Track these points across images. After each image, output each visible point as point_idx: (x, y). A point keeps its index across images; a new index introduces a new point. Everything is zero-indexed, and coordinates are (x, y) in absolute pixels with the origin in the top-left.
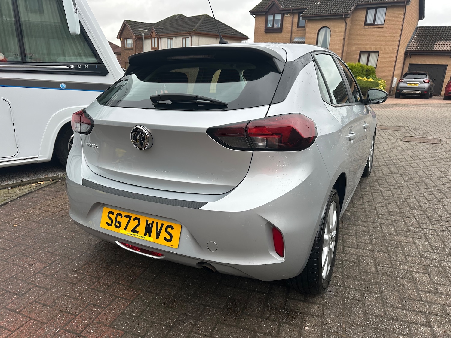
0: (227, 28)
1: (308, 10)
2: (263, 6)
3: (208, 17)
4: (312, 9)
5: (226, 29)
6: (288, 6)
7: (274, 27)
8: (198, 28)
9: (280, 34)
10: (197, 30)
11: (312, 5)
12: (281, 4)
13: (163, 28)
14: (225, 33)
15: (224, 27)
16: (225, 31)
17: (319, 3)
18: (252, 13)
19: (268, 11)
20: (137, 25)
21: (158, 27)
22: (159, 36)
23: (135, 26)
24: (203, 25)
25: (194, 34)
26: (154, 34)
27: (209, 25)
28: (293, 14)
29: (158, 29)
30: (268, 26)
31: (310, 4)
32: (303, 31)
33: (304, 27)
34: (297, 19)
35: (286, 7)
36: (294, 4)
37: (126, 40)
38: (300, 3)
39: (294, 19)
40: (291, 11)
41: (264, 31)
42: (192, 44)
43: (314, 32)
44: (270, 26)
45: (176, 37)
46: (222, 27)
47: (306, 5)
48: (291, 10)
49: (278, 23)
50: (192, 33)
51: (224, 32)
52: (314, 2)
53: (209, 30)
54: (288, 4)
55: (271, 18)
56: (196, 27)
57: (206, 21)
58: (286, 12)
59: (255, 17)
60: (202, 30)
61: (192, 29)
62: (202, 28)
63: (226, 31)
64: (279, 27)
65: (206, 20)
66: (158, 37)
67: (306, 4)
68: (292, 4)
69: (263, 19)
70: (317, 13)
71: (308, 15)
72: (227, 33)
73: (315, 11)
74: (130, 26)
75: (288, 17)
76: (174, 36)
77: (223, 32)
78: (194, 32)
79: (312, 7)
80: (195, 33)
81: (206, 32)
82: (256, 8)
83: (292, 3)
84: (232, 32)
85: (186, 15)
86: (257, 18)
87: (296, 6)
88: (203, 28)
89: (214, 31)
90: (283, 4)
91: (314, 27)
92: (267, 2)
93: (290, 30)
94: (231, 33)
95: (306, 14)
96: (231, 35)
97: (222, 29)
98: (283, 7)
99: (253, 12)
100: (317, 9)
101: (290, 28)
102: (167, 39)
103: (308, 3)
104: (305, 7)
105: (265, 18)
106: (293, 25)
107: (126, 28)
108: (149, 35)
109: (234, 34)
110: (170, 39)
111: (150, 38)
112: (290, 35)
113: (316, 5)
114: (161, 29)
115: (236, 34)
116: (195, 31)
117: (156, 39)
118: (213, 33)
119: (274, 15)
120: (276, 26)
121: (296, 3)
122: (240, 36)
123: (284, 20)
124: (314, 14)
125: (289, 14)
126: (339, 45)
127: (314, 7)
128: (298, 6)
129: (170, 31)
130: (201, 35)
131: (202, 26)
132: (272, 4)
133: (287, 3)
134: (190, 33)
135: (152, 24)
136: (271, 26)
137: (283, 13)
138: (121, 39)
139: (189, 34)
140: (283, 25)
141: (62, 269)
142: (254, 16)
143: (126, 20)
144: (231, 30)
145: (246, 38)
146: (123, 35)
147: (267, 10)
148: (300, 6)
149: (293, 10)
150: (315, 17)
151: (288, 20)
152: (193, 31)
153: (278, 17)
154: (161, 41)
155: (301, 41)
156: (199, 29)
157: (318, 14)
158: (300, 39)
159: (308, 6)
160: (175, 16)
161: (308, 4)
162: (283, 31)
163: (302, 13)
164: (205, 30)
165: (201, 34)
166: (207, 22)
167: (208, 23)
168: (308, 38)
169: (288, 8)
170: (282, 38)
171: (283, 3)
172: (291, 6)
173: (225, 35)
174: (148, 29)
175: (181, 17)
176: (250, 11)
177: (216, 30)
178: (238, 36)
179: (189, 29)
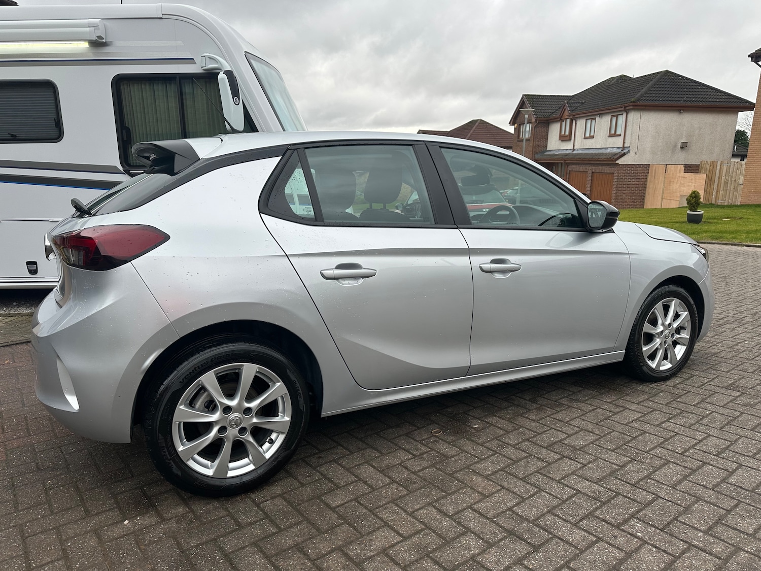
0: (706, 90)
3: (669, 74)
5: (704, 93)
8: (642, 96)
10: (639, 100)
13: (583, 101)
14: (702, 100)
15: (702, 90)
16: (701, 96)
18: (754, 59)
21: (576, 101)
22: (574, 116)
24: (654, 89)
25: (631, 107)
26: (566, 113)
27: (668, 89)
29: (574, 105)
37: (522, 126)
42: (628, 124)
45: (601, 115)
46: (696, 90)
50: (629, 106)
51: (699, 100)
53: (664, 99)
56: (639, 94)
57: (663, 83)
60: (650, 98)
61: (630, 99)
62: (651, 95)
63: (704, 97)
65: (663, 80)
66: (572, 117)
72: (704, 100)
74: (530, 104)
76: (598, 114)
77: (696, 100)
78: (631, 104)
80: (633, 106)
81: (657, 103)
84: (718, 97)
85: (632, 77)
88: (653, 95)
89: (676, 99)
94: (713, 100)
96: (713, 104)
97: (696, 93)
99: (755, 57)
102: (586, 120)
107: (524, 107)
108: (558, 115)
109: (721, 100)
110: (592, 119)
111: (559, 119)
114: (579, 105)
115: (727, 100)
116: (634, 102)
117: (568, 121)
118: (672, 103)
122: (735, 105)
129: (592, 106)
130: (647, 108)
131: (651, 92)
134: (625, 107)
135: (570, 96)
138: (516, 125)
139: (623, 109)
143: (525, 95)
144: (715, 94)
145: (749, 106)
146: (518, 119)
152: (631, 102)
154: (576, 124)
156: (644, 98)
160: (613, 78)
164: (656, 99)
165: (646, 106)
166: (666, 83)
167: (665, 86)
173: (701, 104)
174: (560, 106)
175: (623, 79)
176: (751, 56)
177: (682, 96)
178: (730, 105)
179: (623, 100)
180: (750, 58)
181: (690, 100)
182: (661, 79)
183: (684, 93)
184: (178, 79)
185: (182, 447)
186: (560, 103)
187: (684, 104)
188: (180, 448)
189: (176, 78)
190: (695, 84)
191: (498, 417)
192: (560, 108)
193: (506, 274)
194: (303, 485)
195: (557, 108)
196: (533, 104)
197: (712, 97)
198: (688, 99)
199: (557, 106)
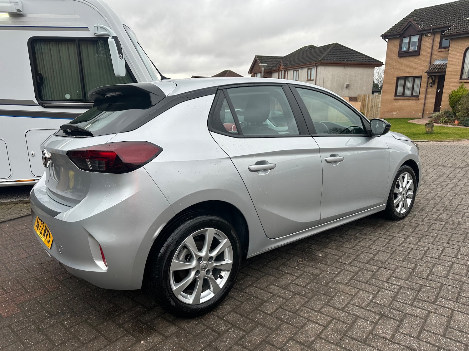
0: (358, 55)
1: (453, 28)
2: (398, 28)
3: (337, 45)
4: (459, 26)
5: (356, 56)
6: (428, 26)
7: (410, 50)
8: (324, 57)
9: (417, 58)
10: (323, 60)
11: (459, 22)
12: (420, 24)
13: (291, 60)
14: (356, 60)
15: (355, 55)
16: (355, 58)
18: (383, 38)
19: (403, 34)
20: (267, 59)
21: (287, 60)
22: (286, 69)
23: (264, 61)
24: (330, 54)
25: (319, 64)
26: (282, 67)
27: (338, 54)
28: (434, 33)
29: (286, 62)
30: (403, 50)
31: (457, 20)
32: (446, 52)
33: (448, 47)
34: (439, 39)
35: (426, 26)
36: (436, 22)
37: (256, 75)
38: (444, 20)
39: (435, 40)
40: (431, 31)
41: (398, 55)
42: (317, 74)
43: (459, 52)
44: (404, 49)
45: (302, 68)
46: (352, 54)
47: (451, 22)
48: (432, 29)
49: (415, 46)
50: (318, 63)
51: (354, 60)
52: (462, 17)
53: (336, 59)
54: (429, 23)
55: (406, 40)
56: (323, 56)
57: (335, 50)
58: (425, 32)
59: (387, 41)
60: (329, 59)
61: (318, 59)
62: (329, 57)
63: (357, 58)
64: (416, 49)
65: (335, 49)
66: (285, 69)
67: (451, 21)
68: (433, 23)
69: (396, 43)
70: (464, 30)
71: (451, 33)
72: (357, 60)
73: (461, 28)
74: (260, 61)
75: (428, 38)
76: (300, 68)
77: (353, 60)
78: (319, 62)
79: (459, 24)
80: (320, 63)
81: (332, 62)
82: (388, 32)
83: (434, 22)
84: (364, 59)
85: (316, 46)
86: (391, 42)
87: (438, 25)
88: (330, 57)
89: (343, 59)
90: (422, 24)
91: (460, 46)
92: (404, 23)
93: (430, 52)
94: (361, 60)
95: (449, 33)
96: (362, 63)
97: (352, 56)
98: (422, 27)
99: (384, 37)
100: (464, 25)
101: (430, 50)
102: (293, 71)
103: (454, 20)
104: (449, 25)
105: (399, 41)
106: (434, 46)
107: (257, 63)
108: (277, 69)
109: (366, 60)
110: (297, 71)
111: (277, 71)
112: (429, 58)
113: (465, 21)
114: (288, 62)
115: (368, 60)
116: (320, 61)
117: (283, 72)
118: (341, 62)
119: (410, 37)
120: (412, 49)
121: (439, 21)
122: (373, 63)
123: (422, 41)
124: (460, 32)
125: (428, 35)
127: (462, 23)
128: (440, 25)
129: (296, 63)
130: (327, 64)
131: (329, 55)
132: (409, 25)
133: (427, 22)
134: (316, 64)
135: (282, 57)
136: (406, 49)
137: (421, 34)
138: (252, 74)
139: (314, 65)
140: (421, 48)
142: (387, 40)
143: (257, 56)
144: (362, 57)
145: (380, 64)
146: (253, 70)
147: (402, 32)
148: (443, 24)
149: (433, 29)
150: (460, 35)
151: (427, 42)
152: (319, 61)
153: (415, 39)
154: (287, 74)
155: (443, 64)
156: (326, 59)
157: (465, 31)
158: (442, 61)
159: (454, 23)
160: (306, 47)
161: (454, 21)
162: (420, 54)
163: (444, 31)
164: (332, 59)
165: (327, 63)
166: (336, 50)
167: (336, 52)
168: (452, 60)
169: (428, 28)
170: (419, 61)
171: (422, 22)
172: (432, 25)
173: (355, 62)
174: (277, 63)
175: (312, 47)
177: (345, 58)
178: (370, 63)
179: (314, 60)
180: (382, 37)
181: (350, 60)
182: (334, 48)
183: (346, 56)
184: (77, 41)
185: (175, 287)
186: (277, 61)
187: (347, 62)
188: (174, 288)
189: (76, 40)
190: (352, 51)
191: (329, 248)
192: (277, 64)
193: (337, 163)
194: (242, 303)
195: (276, 64)
196: (262, 61)
197: (361, 58)
198: (348, 60)
199: (275, 62)
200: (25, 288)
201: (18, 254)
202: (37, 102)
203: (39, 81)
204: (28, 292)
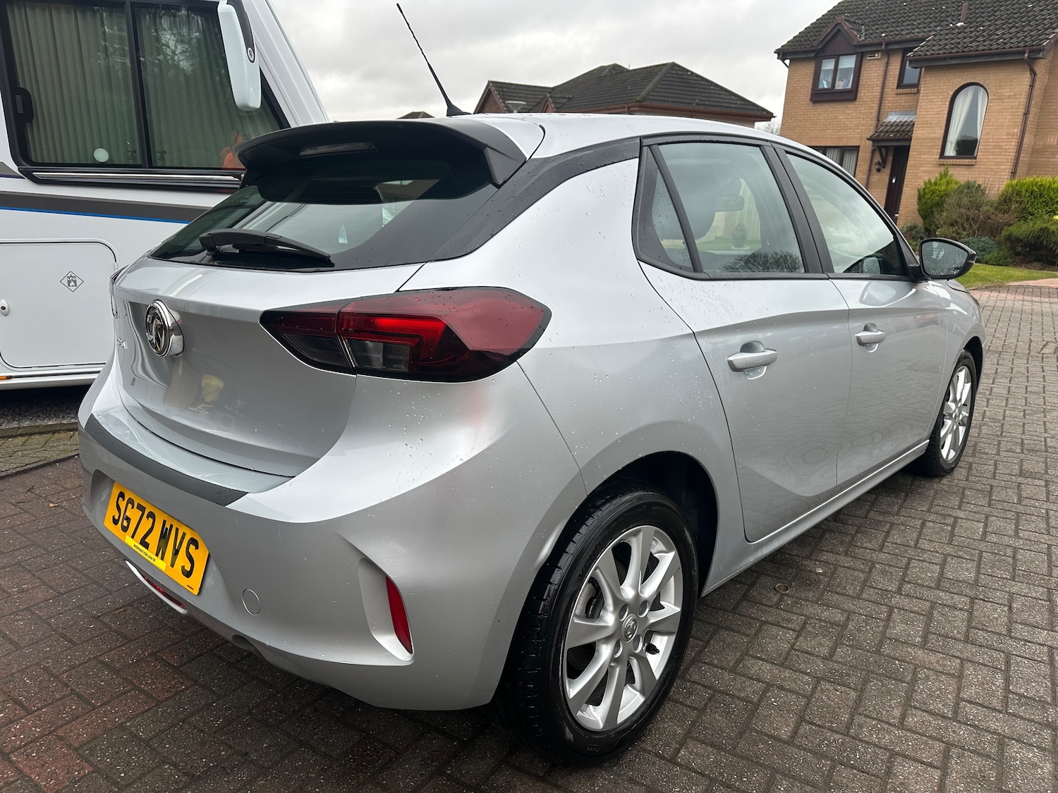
0: (720, 92)
1: (929, 44)
2: (811, 36)
3: (676, 68)
4: (940, 40)
5: (717, 96)
6: (876, 35)
7: (836, 88)
8: (648, 94)
9: (851, 106)
10: (645, 99)
11: (941, 30)
12: (859, 31)
13: (571, 96)
14: (715, 104)
15: (714, 92)
16: (715, 100)
17: (962, 23)
18: (781, 56)
19: (822, 50)
20: (515, 91)
21: (561, 96)
23: (509, 94)
24: (661, 86)
25: (637, 109)
27: (677, 88)
28: (888, 53)
29: (559, 101)
30: (820, 87)
31: (936, 27)
32: (912, 97)
33: (917, 86)
34: (899, 67)
35: (871, 36)
36: (892, 29)
38: (908, 25)
39: (889, 68)
40: (883, 47)
41: (809, 97)
43: (941, 97)
44: (825, 84)
46: (708, 91)
47: (924, 30)
48: (884, 43)
49: (847, 77)
50: (634, 106)
51: (713, 104)
52: (947, 21)
53: (674, 100)
54: (877, 29)
55: (828, 65)
56: (644, 92)
57: (670, 79)
58: (869, 49)
59: (788, 65)
60: (658, 98)
61: (635, 97)
62: (658, 94)
63: (718, 100)
64: (850, 86)
65: (670, 75)
67: (925, 28)
68: (887, 30)
69: (807, 70)
70: (952, 49)
71: (926, 55)
72: (719, 104)
73: (946, 44)
74: (499, 94)
75: (876, 62)
77: (710, 103)
78: (637, 104)
79: (941, 35)
80: (639, 107)
81: (666, 105)
82: (791, 44)
83: (887, 28)
84: (733, 102)
85: (627, 67)
86: (794, 67)
87: (897, 35)
88: (661, 94)
89: (687, 101)
90: (863, 31)
91: (942, 84)
92: (823, 27)
93: (878, 94)
94: (728, 105)
95: (921, 53)
96: (728, 110)
97: (709, 95)
98: (863, 38)
99: (782, 54)
100: (953, 39)
101: (878, 89)
103: (931, 25)
104: (920, 35)
105: (814, 66)
106: (887, 82)
107: (491, 98)
109: (737, 106)
112: (877, 108)
113: (953, 29)
114: (565, 100)
115: (743, 106)
116: (639, 101)
118: (684, 106)
119: (837, 57)
120: (840, 85)
121: (898, 26)
122: (751, 112)
123: (862, 69)
124: (944, 53)
125: (876, 55)
126: (1011, 131)
127: (947, 34)
128: (902, 35)
129: (584, 104)
130: (654, 110)
131: (658, 90)
132: (835, 31)
133: (873, 28)
134: (629, 108)
135: (550, 88)
136: (828, 85)
137: (862, 52)
139: (626, 110)
140: (860, 83)
141: (75, 608)
142: (787, 62)
143: (493, 82)
144: (730, 97)
145: (767, 116)
147: (820, 47)
148: (908, 34)
149: (888, 44)
150: (945, 59)
151: (873, 71)
152: (637, 102)
153: (848, 63)
155: (906, 122)
156: (651, 98)
157: (954, 51)
158: (903, 116)
159: (930, 31)
160: (602, 69)
161: (930, 27)
162: (858, 97)
163: (911, 50)
164: (665, 99)
165: (654, 108)
166: (673, 79)
167: (674, 83)
168: (924, 113)
169: (876, 41)
170: (854, 114)
171: (863, 27)
172: (883, 35)
173: (715, 109)
174: (539, 100)
175: (616, 70)
176: (777, 52)
177: (694, 97)
178: (747, 112)
179: (626, 98)
180: (776, 55)
181: (703, 103)
182: (668, 73)
183: (696, 94)
184: (128, 7)
185: (572, 690)
186: (537, 96)
187: (697, 108)
188: (571, 693)
189: (125, 3)
190: (707, 84)
192: (538, 103)
193: (873, 346)
195: (535, 104)
196: (503, 95)
197: (727, 101)
198: (700, 102)
199: (535, 100)
200: (78, 695)
201: (23, 591)
202: (14, 168)
203: (20, 111)
204: (94, 707)
